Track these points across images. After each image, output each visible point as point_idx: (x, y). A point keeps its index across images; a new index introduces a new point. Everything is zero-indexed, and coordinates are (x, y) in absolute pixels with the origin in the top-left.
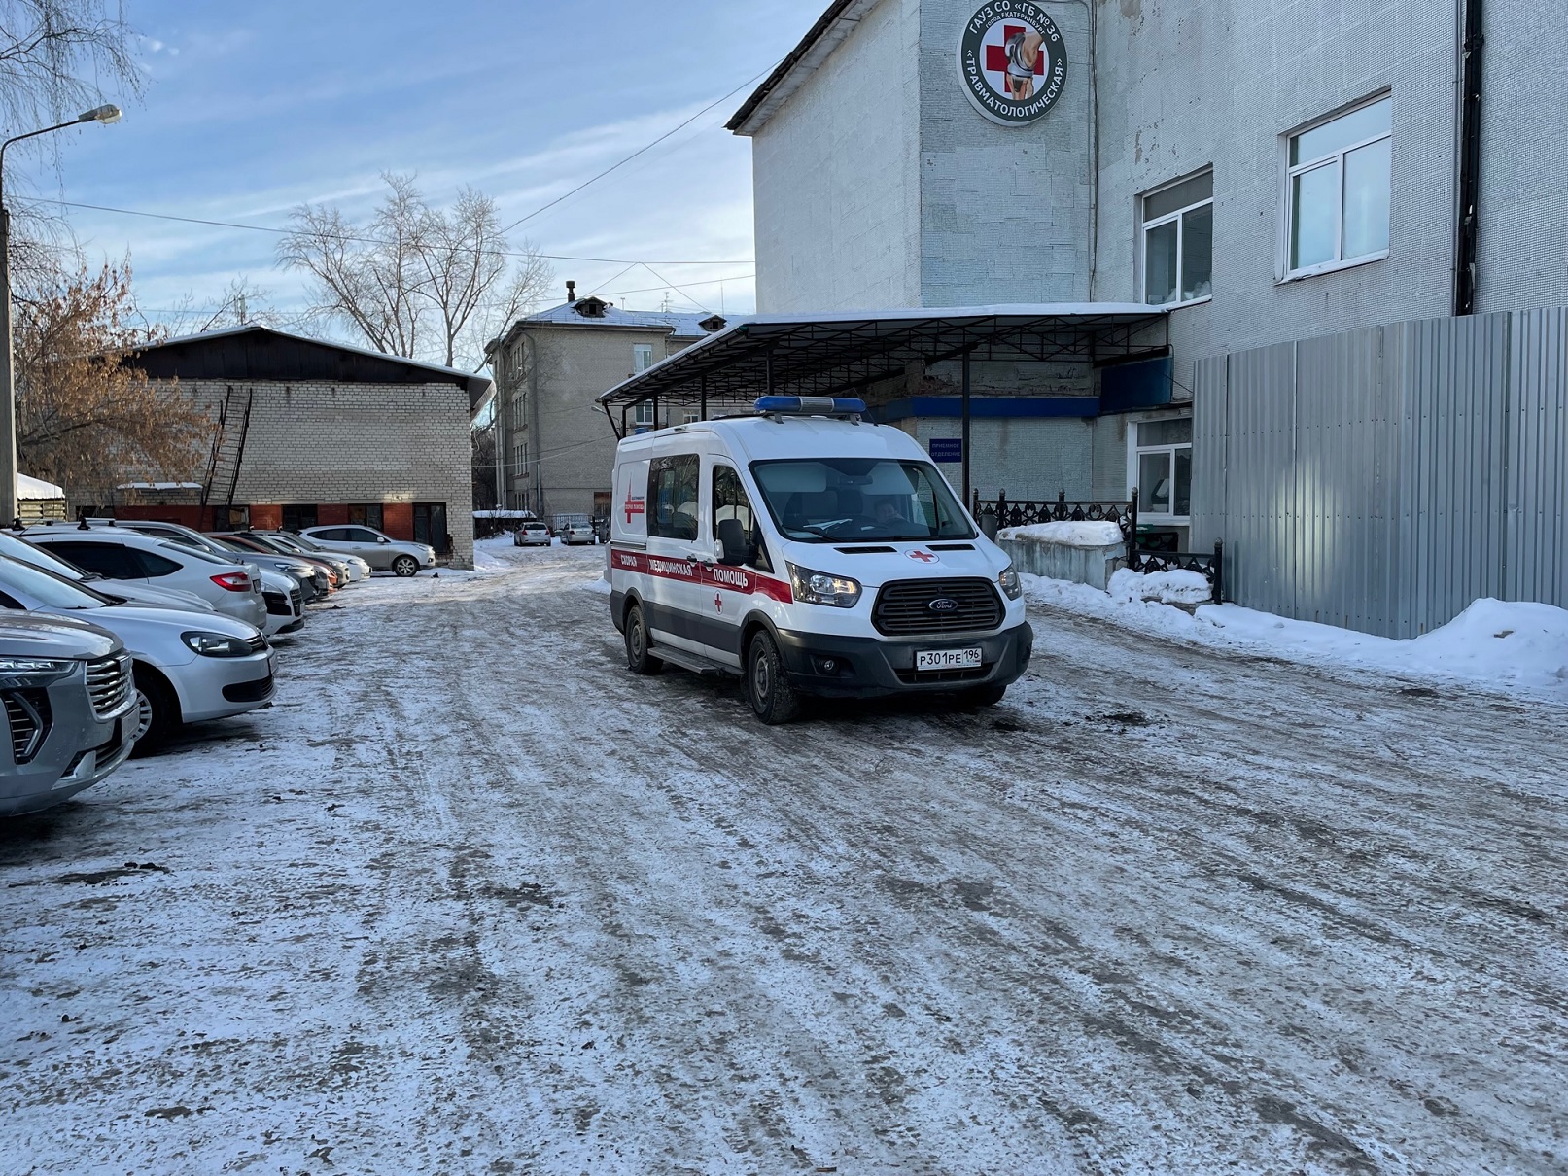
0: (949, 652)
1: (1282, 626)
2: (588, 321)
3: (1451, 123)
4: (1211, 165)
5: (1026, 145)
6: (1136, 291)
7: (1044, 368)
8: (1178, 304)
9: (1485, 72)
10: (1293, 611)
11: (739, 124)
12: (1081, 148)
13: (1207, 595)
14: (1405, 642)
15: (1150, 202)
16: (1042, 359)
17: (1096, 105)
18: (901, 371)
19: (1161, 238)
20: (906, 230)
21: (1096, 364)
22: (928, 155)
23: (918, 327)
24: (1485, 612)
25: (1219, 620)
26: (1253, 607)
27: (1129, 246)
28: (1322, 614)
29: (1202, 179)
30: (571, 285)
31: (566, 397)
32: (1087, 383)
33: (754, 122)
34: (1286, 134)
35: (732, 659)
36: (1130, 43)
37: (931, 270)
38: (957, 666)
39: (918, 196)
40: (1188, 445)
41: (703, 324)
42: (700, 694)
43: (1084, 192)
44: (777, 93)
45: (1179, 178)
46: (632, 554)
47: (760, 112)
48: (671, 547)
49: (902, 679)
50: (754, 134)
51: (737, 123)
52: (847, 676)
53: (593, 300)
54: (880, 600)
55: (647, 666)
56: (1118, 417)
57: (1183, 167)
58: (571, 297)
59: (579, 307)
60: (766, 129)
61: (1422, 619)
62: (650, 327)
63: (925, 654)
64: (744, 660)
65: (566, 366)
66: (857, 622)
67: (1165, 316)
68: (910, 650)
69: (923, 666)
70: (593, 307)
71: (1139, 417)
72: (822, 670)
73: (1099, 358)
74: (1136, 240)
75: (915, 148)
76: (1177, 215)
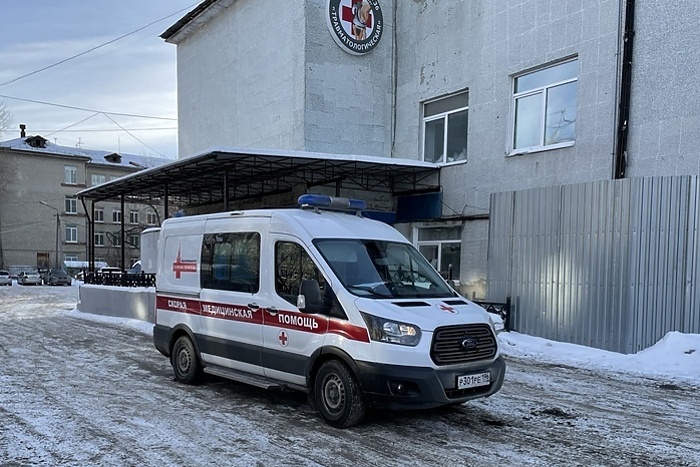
0: (475, 376)
1: (550, 345)
2: (34, 149)
3: (613, 76)
4: (467, 89)
5: (361, 67)
6: (420, 155)
7: (367, 194)
8: (444, 164)
9: (635, 50)
10: (557, 336)
11: (169, 36)
12: (388, 73)
13: (502, 327)
14: (630, 356)
15: (428, 107)
16: (367, 189)
17: (396, 51)
18: (290, 190)
19: (435, 128)
20: (294, 108)
21: (394, 194)
22: (309, 65)
23: (312, 164)
24: (674, 339)
25: (512, 341)
26: (529, 334)
27: (416, 130)
28: (576, 338)
29: (463, 96)
30: (23, 127)
31: (19, 195)
32: (390, 204)
33: (180, 36)
34: (512, 76)
35: (299, 380)
36: (418, 17)
37: (309, 131)
38: (479, 385)
39: (303, 87)
40: (459, 241)
41: (106, 158)
42: (262, 403)
43: (389, 97)
44: (199, 19)
45: (448, 94)
46: (182, 300)
47: (185, 30)
48: (226, 297)
49: (448, 395)
50: (178, 43)
51: (169, 35)
52: (414, 395)
53: (38, 137)
54: (434, 340)
55: (198, 378)
56: (408, 224)
57: (451, 88)
58: (23, 134)
59: (30, 141)
60: (187, 41)
61: (639, 343)
62: (75, 156)
63: (462, 378)
64: (311, 382)
65: (19, 176)
66: (419, 355)
67: (438, 170)
68: (454, 375)
69: (461, 386)
70: (38, 141)
71: (421, 225)
72: (395, 390)
73: (396, 191)
74: (420, 127)
75: (302, 60)
76: (445, 115)
